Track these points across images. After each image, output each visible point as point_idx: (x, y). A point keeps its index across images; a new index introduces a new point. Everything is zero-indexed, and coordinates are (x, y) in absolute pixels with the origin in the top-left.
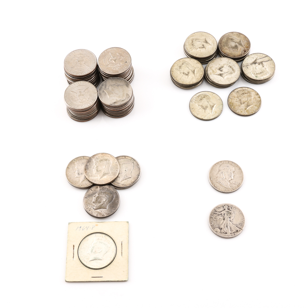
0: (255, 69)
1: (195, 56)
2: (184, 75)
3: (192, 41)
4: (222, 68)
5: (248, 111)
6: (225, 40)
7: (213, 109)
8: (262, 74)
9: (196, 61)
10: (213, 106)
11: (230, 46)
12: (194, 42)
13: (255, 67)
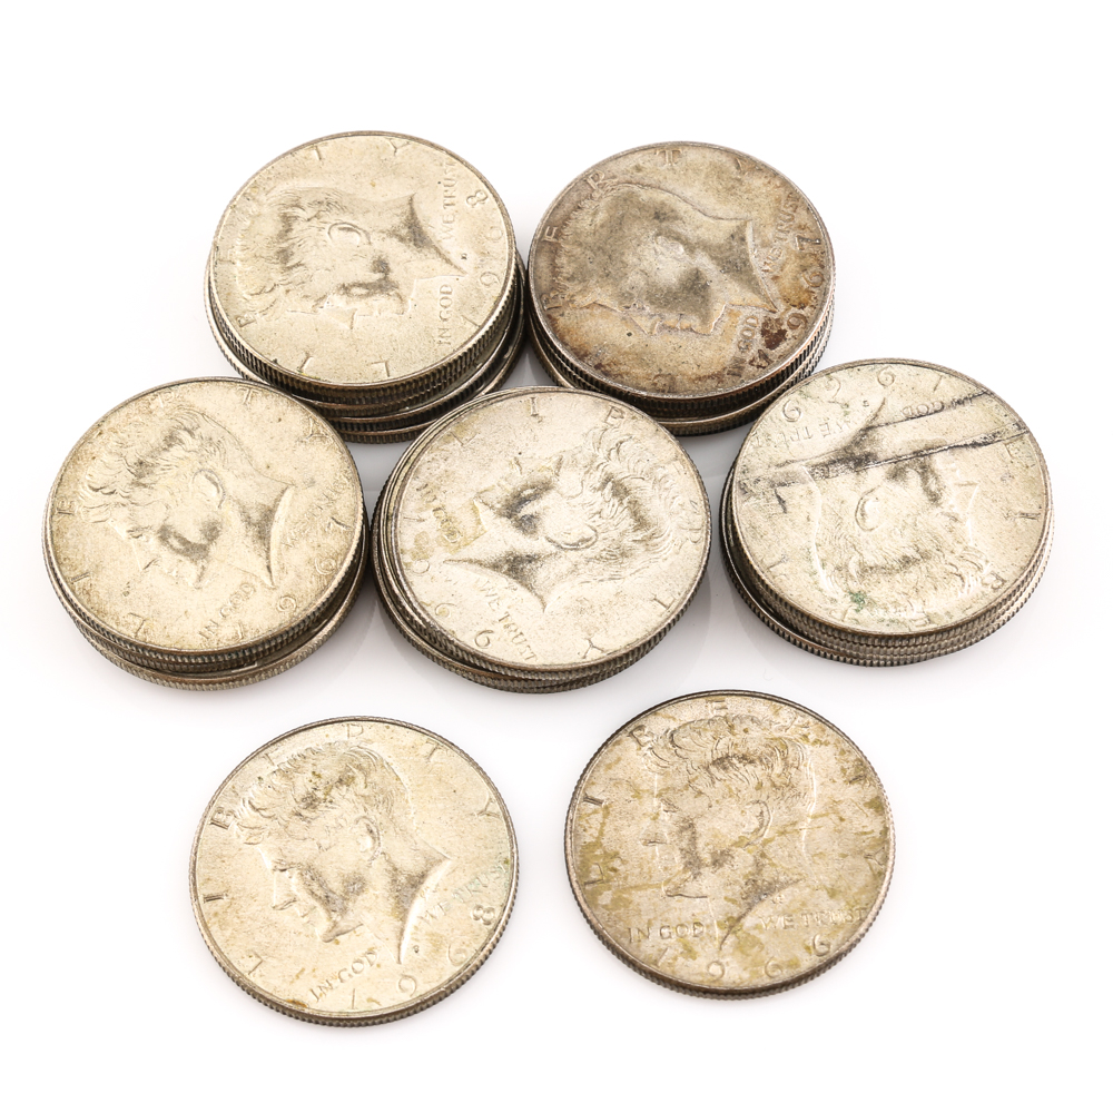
0: (849, 519)
1: (289, 364)
2: (165, 554)
3: (287, 221)
4: (536, 496)
5: (757, 943)
6: (601, 217)
7: (417, 908)
8: (914, 574)
9: (297, 418)
10: (417, 881)
11: (634, 279)
12: (296, 227)
13: (853, 500)
